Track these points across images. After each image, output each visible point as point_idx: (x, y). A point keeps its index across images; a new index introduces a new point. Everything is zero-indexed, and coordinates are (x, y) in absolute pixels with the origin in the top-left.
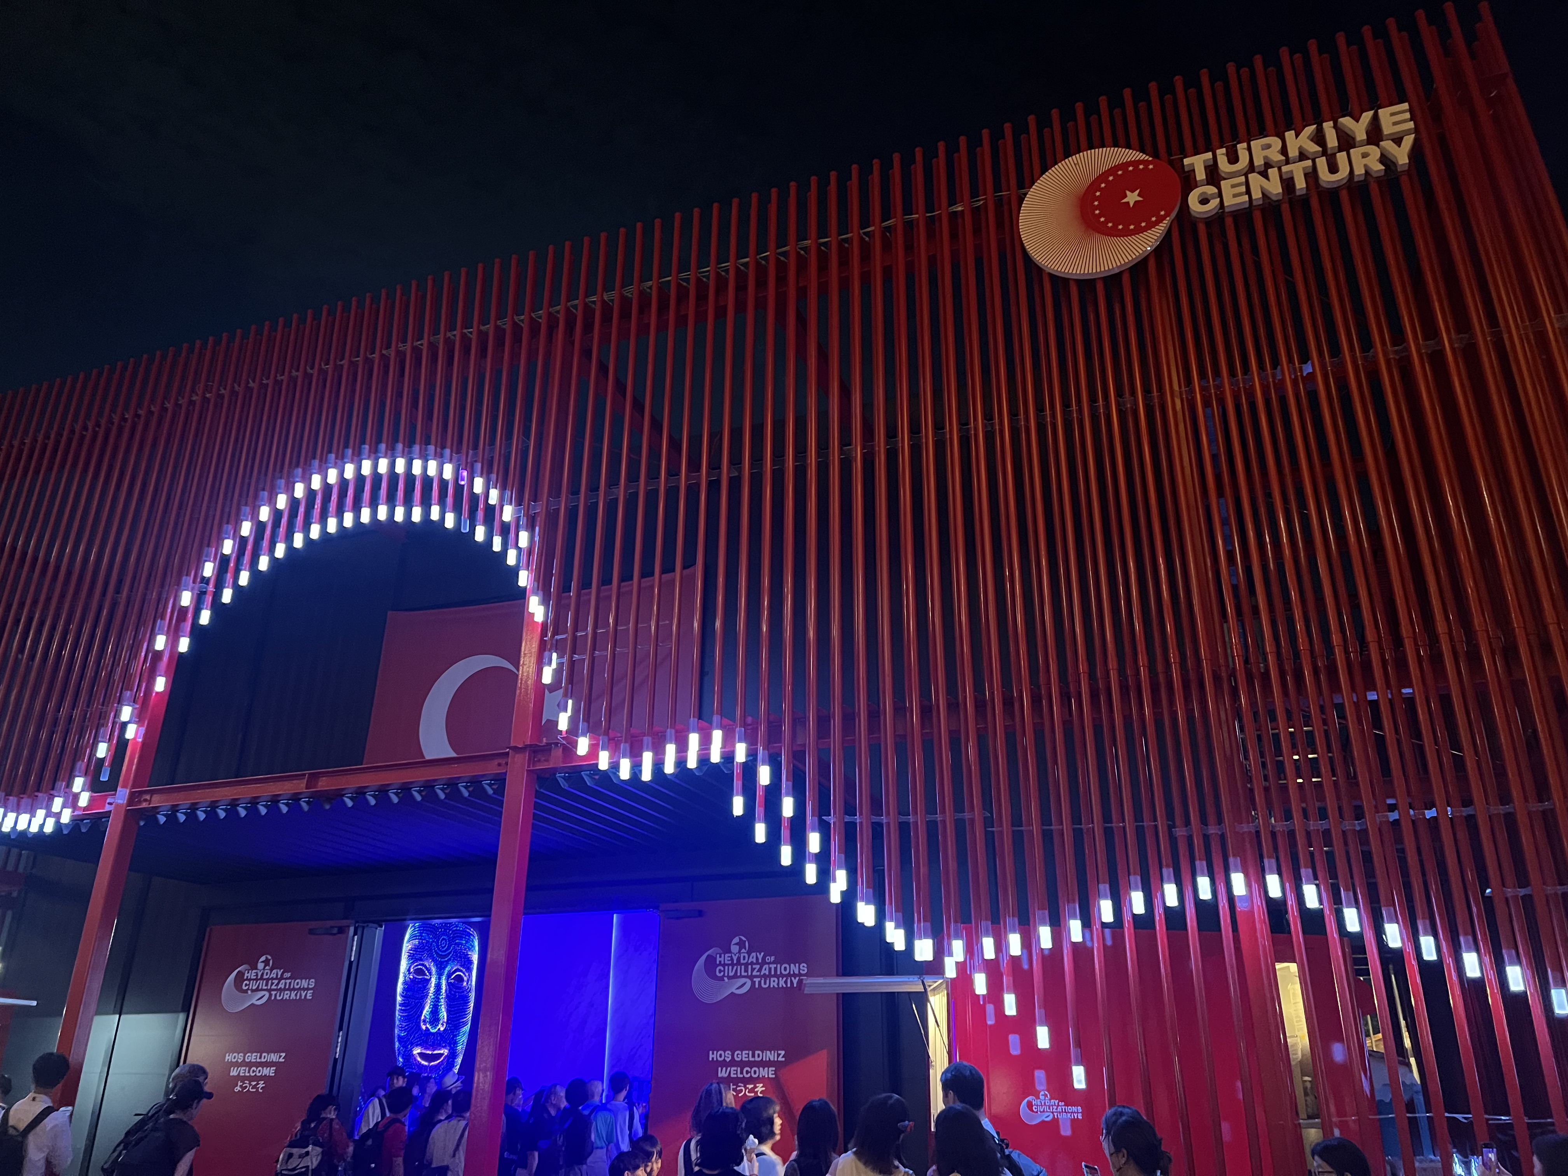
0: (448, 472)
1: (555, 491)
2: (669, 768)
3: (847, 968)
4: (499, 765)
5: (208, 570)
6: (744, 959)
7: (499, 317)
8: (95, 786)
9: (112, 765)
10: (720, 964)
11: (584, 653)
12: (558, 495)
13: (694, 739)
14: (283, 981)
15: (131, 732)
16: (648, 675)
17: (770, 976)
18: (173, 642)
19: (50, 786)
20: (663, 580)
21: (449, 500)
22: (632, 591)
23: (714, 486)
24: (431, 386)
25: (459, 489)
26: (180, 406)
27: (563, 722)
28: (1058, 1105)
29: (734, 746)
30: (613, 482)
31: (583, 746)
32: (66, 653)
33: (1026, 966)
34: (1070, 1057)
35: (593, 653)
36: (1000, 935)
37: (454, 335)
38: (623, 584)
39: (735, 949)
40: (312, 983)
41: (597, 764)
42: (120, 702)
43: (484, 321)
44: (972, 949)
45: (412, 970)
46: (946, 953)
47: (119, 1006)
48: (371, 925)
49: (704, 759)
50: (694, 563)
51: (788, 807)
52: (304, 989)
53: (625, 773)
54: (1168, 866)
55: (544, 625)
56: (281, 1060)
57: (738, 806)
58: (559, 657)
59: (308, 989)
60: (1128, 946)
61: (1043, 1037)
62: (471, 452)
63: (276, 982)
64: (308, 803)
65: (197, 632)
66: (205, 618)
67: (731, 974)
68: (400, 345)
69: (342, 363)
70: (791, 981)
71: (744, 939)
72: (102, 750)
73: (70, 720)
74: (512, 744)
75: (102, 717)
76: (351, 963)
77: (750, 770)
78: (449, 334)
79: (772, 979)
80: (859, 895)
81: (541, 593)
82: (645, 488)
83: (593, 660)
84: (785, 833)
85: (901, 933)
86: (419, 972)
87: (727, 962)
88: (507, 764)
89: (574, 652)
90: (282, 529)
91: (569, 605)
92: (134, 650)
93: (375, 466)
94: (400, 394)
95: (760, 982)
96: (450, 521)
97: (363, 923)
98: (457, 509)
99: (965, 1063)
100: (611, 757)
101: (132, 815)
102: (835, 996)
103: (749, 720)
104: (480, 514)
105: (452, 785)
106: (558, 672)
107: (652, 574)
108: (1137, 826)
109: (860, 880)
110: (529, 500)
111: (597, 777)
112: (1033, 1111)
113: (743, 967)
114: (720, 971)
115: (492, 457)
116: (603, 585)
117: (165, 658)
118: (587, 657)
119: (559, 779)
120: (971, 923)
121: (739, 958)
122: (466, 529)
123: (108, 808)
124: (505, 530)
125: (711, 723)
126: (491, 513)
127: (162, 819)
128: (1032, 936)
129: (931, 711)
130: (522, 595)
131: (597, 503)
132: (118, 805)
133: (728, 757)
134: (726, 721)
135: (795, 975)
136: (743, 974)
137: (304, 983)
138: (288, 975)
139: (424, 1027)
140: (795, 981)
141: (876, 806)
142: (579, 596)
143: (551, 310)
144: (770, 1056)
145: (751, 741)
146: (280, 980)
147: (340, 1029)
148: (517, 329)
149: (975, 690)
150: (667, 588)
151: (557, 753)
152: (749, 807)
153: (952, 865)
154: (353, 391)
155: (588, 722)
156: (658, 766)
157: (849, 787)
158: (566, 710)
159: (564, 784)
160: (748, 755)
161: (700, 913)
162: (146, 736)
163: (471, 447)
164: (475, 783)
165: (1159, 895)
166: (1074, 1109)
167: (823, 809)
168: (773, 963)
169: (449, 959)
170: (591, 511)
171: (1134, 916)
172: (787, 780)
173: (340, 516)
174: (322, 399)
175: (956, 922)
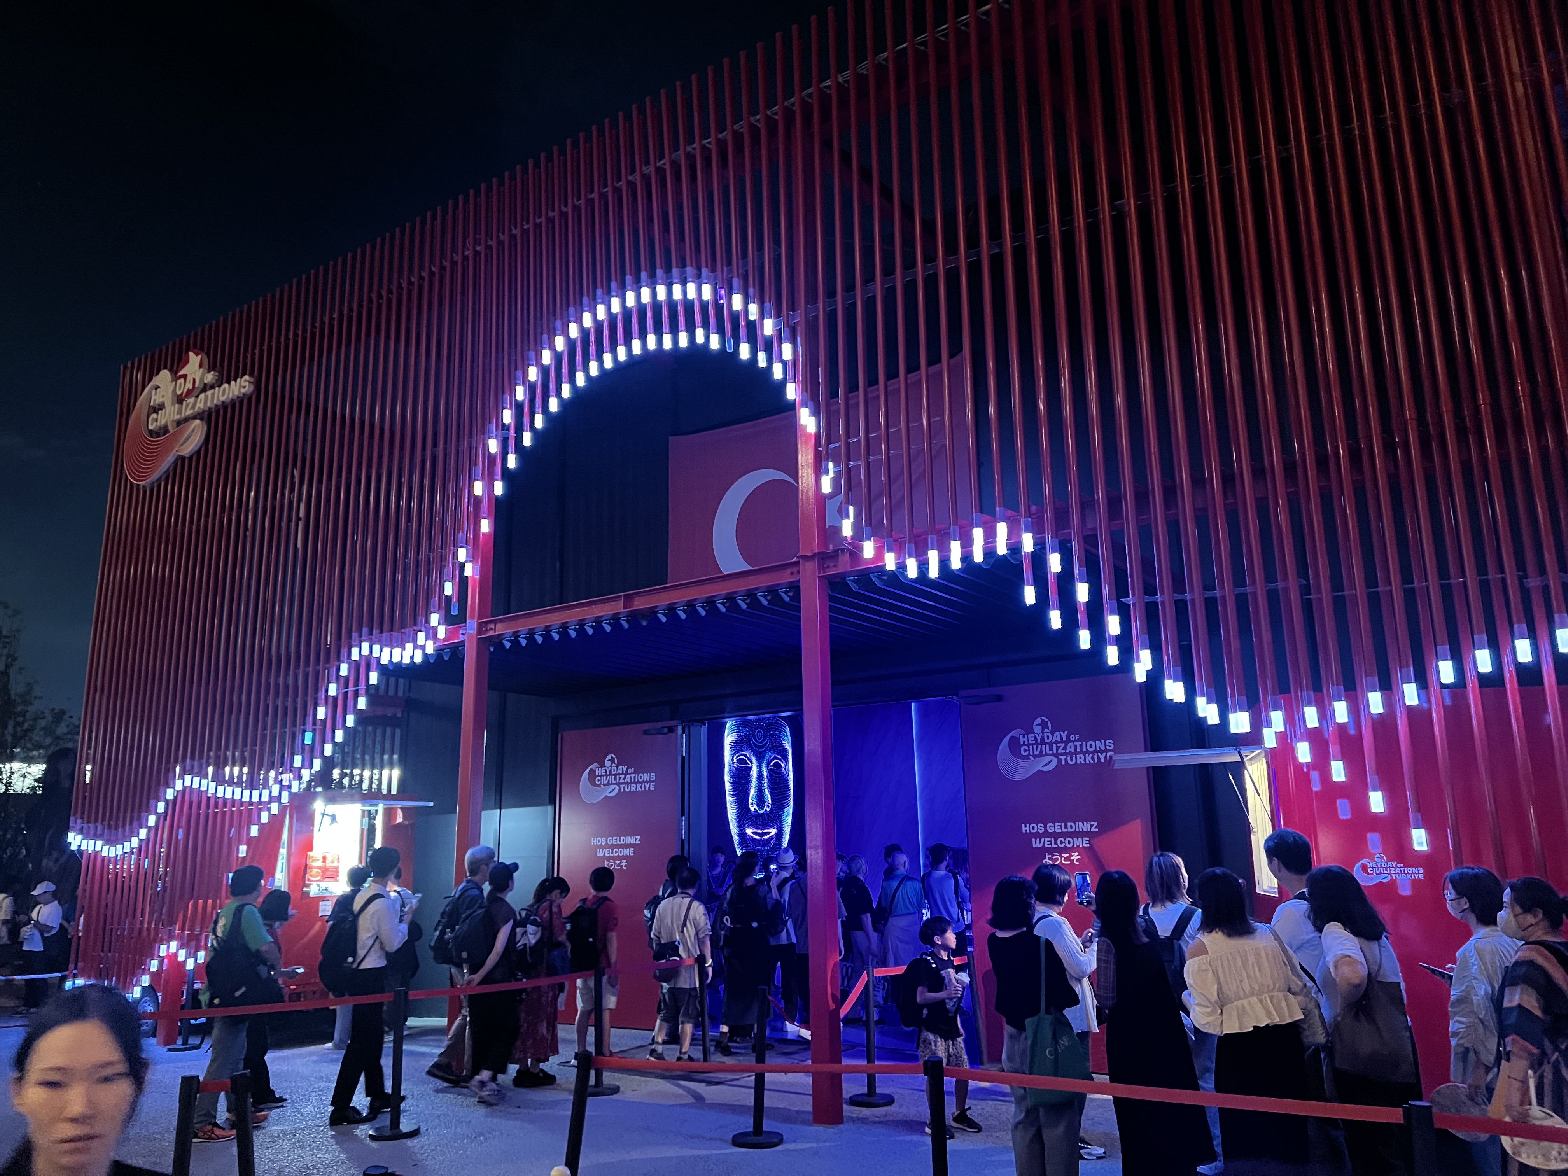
0: (707, 292)
1: (812, 297)
2: (956, 563)
3: (1155, 744)
4: (792, 573)
5: (508, 417)
6: (1048, 738)
7: (735, 122)
8: (448, 620)
9: (459, 599)
10: (1024, 744)
11: (859, 459)
12: (815, 301)
13: (978, 534)
14: (628, 776)
15: (469, 571)
16: (924, 470)
17: (1076, 753)
18: (490, 487)
19: (412, 623)
20: (930, 373)
21: (712, 320)
22: (899, 389)
23: (974, 269)
24: (679, 207)
25: (719, 308)
26: (457, 262)
27: (847, 528)
28: (1397, 867)
29: (1020, 536)
30: (869, 279)
31: (869, 549)
32: (404, 503)
33: (1352, 732)
34: (1409, 821)
35: (868, 458)
36: (1323, 701)
37: (694, 149)
38: (889, 383)
39: (1037, 729)
40: (653, 776)
41: (885, 566)
42: (456, 546)
43: (721, 128)
44: (1293, 719)
45: (735, 760)
46: (1264, 723)
47: (498, 803)
48: (695, 724)
49: (989, 552)
50: (961, 349)
51: (1082, 592)
52: (647, 782)
53: (912, 572)
54: (1519, 622)
55: (818, 436)
56: (638, 842)
57: (1030, 595)
58: (835, 467)
59: (651, 782)
60: (1472, 706)
61: (1377, 802)
62: (725, 269)
63: (623, 776)
64: (627, 621)
65: (507, 474)
66: (512, 462)
67: (1036, 753)
68: (644, 168)
69: (592, 196)
70: (1098, 757)
71: (1046, 720)
72: (449, 589)
73: (417, 564)
74: (800, 554)
75: (443, 559)
76: (683, 757)
77: (1039, 559)
78: (689, 149)
79: (1078, 756)
80: (1166, 672)
81: (810, 403)
82: (902, 280)
83: (868, 464)
84: (1082, 617)
85: (1214, 707)
86: (740, 761)
87: (1030, 742)
88: (799, 572)
89: (849, 459)
90: (565, 370)
91: (838, 411)
92: (458, 496)
93: (638, 297)
94: (651, 219)
95: (1066, 759)
96: (715, 343)
97: (689, 722)
98: (721, 331)
99: (1289, 830)
100: (897, 559)
101: (483, 643)
102: (1145, 770)
103: (1034, 508)
104: (743, 331)
105: (751, 595)
106: (836, 481)
107: (918, 368)
108: (1480, 581)
109: (1165, 658)
110: (787, 311)
111: (886, 578)
112: (1368, 873)
113: (1047, 746)
114: (1025, 751)
115: (747, 271)
116: (870, 386)
117: (485, 502)
118: (862, 463)
119: (849, 582)
120: (1290, 692)
121: (1043, 739)
122: (730, 349)
123: (462, 638)
124: (768, 345)
125: (993, 514)
126: (753, 328)
127: (508, 645)
128: (1360, 702)
129: (1233, 480)
130: (792, 407)
131: (855, 303)
132: (471, 635)
133: (1015, 548)
134: (1010, 513)
135: (1101, 752)
136: (1048, 752)
137: (646, 777)
138: (632, 770)
139: (752, 809)
140: (1102, 757)
141: (1178, 584)
142: (847, 400)
143: (786, 103)
144: (1082, 827)
145: (1038, 531)
146: (626, 775)
147: (683, 814)
148: (754, 130)
149: (1283, 452)
150: (935, 381)
151: (845, 558)
152: (1042, 595)
153: (1267, 635)
154: (607, 223)
155: (870, 524)
156: (944, 562)
157: (1147, 566)
158: (848, 517)
159: (854, 587)
160: (1035, 544)
161: (999, 698)
162: (481, 572)
163: (725, 263)
164: (772, 591)
165: (1508, 651)
166: (1415, 870)
167: (1121, 590)
168: (1078, 741)
169: (766, 750)
170: (850, 311)
171: (1479, 675)
172: (1080, 566)
173: (614, 351)
174: (580, 236)
175: (1274, 694)
